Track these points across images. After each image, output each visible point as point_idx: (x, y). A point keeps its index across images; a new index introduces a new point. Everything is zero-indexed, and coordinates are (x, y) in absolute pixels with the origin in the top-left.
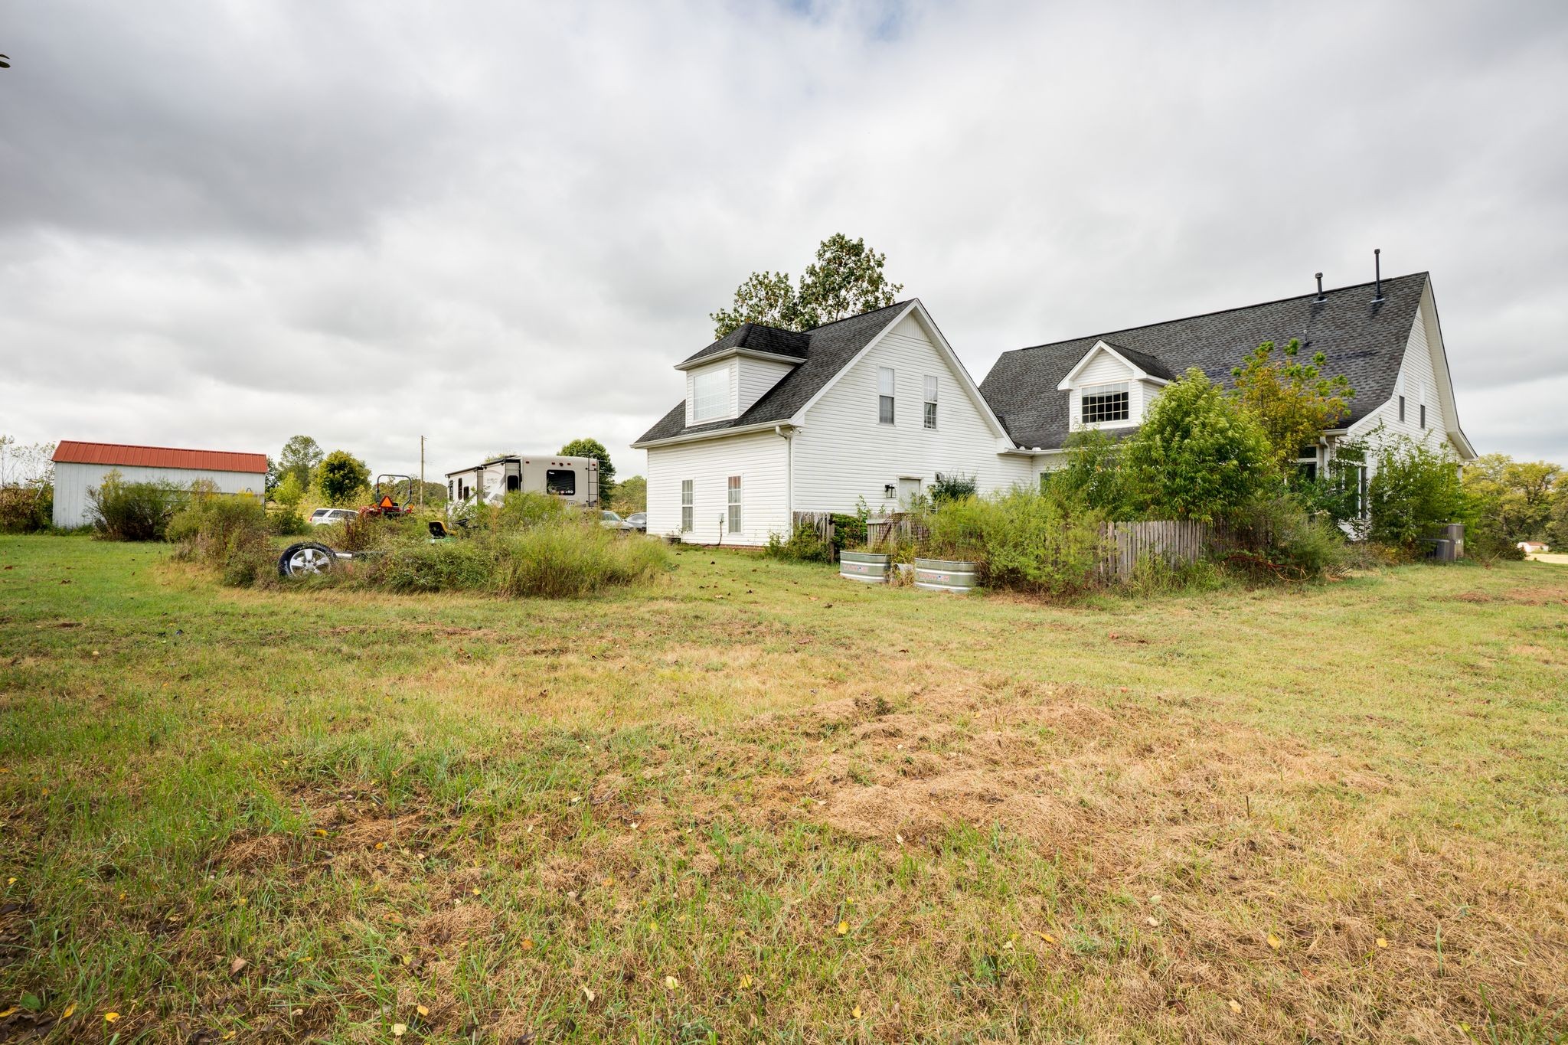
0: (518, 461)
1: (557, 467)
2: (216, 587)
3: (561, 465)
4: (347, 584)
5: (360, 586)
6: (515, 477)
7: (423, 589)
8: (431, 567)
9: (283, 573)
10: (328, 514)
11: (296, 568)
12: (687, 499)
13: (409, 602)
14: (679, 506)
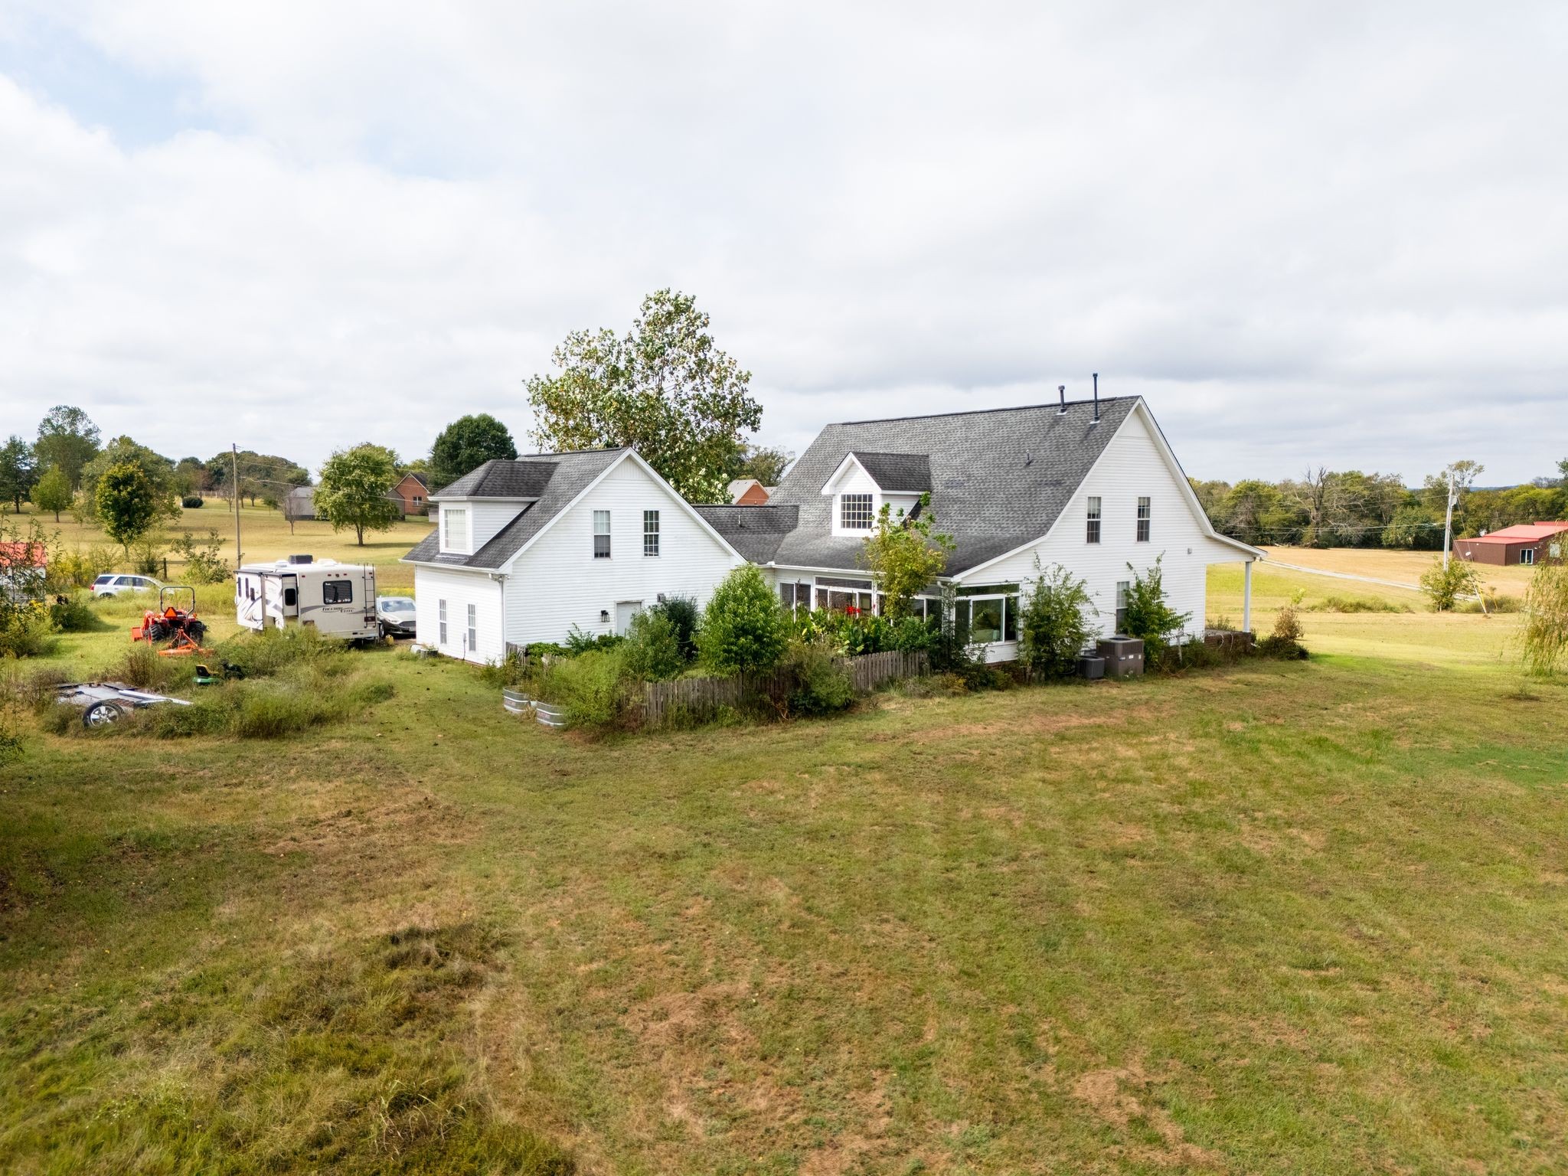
0: (294, 575)
1: (333, 578)
2: (43, 735)
3: (338, 576)
4: (130, 732)
5: (139, 734)
6: (292, 590)
7: (181, 735)
8: (186, 719)
9: (86, 725)
10: (113, 581)
11: (94, 720)
12: (443, 615)
13: (169, 747)
14: (438, 621)
